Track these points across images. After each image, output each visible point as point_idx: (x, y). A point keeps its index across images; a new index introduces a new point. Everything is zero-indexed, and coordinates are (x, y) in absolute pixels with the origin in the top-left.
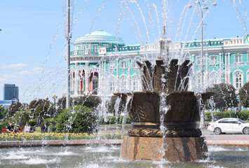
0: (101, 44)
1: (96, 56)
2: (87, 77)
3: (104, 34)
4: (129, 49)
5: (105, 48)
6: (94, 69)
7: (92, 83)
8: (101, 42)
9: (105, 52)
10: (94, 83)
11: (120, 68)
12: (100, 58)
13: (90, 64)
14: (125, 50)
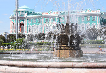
0: (25, 12)
1: (23, 17)
2: (19, 26)
3: (26, 7)
4: (37, 14)
5: (27, 14)
6: (22, 22)
7: (21, 28)
8: (25, 11)
9: (27, 15)
10: (22, 28)
11: (33, 22)
12: (25, 18)
13: (20, 20)
14: (35, 14)
